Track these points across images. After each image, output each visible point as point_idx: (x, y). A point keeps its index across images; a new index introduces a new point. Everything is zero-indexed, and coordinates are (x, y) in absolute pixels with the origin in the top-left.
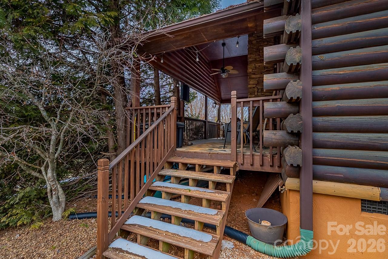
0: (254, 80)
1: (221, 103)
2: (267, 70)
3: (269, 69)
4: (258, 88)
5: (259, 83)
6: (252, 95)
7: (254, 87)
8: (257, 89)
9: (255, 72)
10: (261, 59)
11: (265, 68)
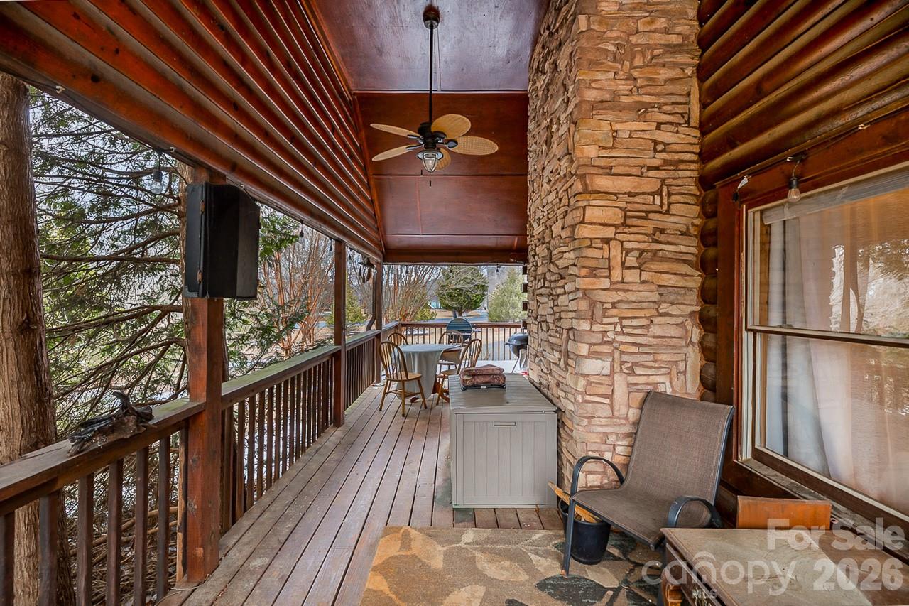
0: (609, 203)
1: (385, 260)
2: (666, 162)
3: (676, 157)
4: (628, 245)
5: (629, 222)
6: (596, 276)
7: (607, 241)
8: (623, 249)
9: (613, 162)
10: (638, 98)
11: (655, 151)
